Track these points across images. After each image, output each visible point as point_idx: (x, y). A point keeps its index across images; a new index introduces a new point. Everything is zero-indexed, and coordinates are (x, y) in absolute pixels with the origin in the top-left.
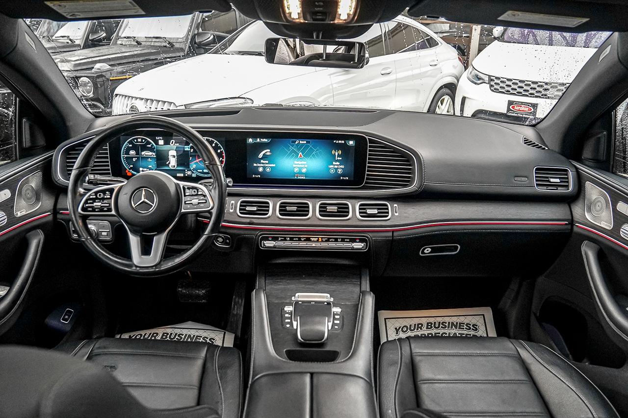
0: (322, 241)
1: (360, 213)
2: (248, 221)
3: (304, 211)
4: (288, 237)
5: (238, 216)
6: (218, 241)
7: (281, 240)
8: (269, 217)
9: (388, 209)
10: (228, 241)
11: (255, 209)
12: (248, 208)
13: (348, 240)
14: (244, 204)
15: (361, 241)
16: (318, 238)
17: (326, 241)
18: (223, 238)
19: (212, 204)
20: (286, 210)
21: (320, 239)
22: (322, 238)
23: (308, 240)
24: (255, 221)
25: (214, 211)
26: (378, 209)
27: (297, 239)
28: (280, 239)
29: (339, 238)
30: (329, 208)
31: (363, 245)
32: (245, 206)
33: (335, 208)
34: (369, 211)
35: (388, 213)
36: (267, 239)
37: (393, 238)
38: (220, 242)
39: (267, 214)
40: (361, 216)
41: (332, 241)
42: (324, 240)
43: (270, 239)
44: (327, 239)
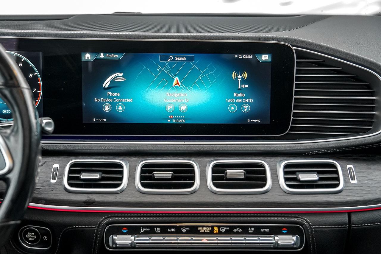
0: (220, 233)
1: (286, 180)
2: (84, 198)
3: (185, 178)
4: (157, 227)
5: (66, 190)
6: (27, 239)
7: (145, 233)
8: (122, 191)
9: (336, 172)
10: (45, 238)
11: (96, 176)
12: (84, 176)
13: (267, 230)
14: (76, 169)
15: (291, 231)
16: (212, 227)
17: (227, 232)
18: (36, 233)
19: (8, 163)
20: (153, 178)
21: (216, 230)
22: (219, 227)
23: (194, 231)
24: (97, 198)
25: (14, 177)
26: (319, 173)
27: (174, 230)
28: (142, 231)
29: (251, 227)
30: (231, 173)
31: (294, 238)
32: (79, 172)
33: (240, 173)
34: (303, 177)
35: (338, 179)
36: (118, 231)
37: (349, 227)
38: (30, 241)
39: (119, 185)
40: (289, 186)
41: (238, 233)
42: (223, 230)
43: (125, 231)
44: (228, 228)
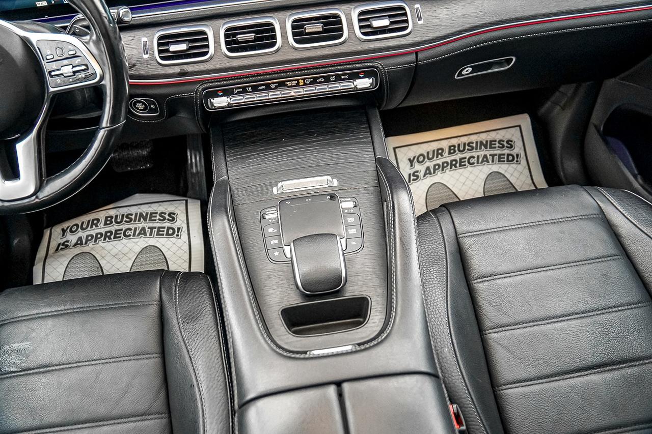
0: (305, 84)
1: (361, 27)
2: (177, 70)
3: (267, 38)
4: (248, 86)
5: (159, 64)
6: (138, 108)
7: (239, 93)
8: (211, 58)
9: (405, 14)
10: (152, 106)
11: (183, 47)
12: (173, 48)
13: (346, 77)
14: (164, 41)
15: (367, 75)
16: (298, 80)
17: (311, 83)
18: (143, 104)
20: (237, 42)
21: (301, 82)
22: (304, 80)
23: (282, 84)
24: (189, 68)
26: (390, 16)
27: (264, 87)
28: (236, 91)
29: (332, 76)
30: (309, 28)
31: (371, 80)
32: (167, 44)
33: (318, 27)
34: (376, 23)
35: (406, 21)
36: (215, 95)
37: (417, 63)
38: (140, 110)
39: (207, 53)
40: (364, 34)
41: (321, 82)
42: (307, 82)
43: (220, 94)
44: (312, 80)
